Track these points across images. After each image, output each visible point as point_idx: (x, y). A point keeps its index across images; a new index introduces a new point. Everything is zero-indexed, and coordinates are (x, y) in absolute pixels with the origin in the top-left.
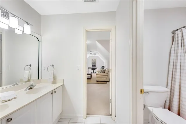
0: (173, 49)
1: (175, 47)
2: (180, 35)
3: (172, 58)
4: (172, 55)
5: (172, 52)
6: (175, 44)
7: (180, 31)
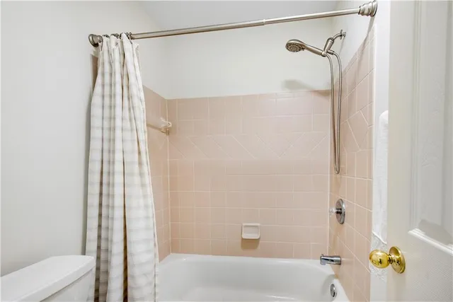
0: (97, 100)
1: (103, 97)
2: (117, 56)
3: (96, 133)
4: (96, 122)
5: (96, 111)
6: (103, 86)
7: (117, 44)
